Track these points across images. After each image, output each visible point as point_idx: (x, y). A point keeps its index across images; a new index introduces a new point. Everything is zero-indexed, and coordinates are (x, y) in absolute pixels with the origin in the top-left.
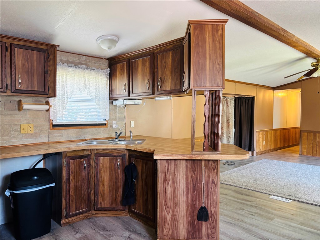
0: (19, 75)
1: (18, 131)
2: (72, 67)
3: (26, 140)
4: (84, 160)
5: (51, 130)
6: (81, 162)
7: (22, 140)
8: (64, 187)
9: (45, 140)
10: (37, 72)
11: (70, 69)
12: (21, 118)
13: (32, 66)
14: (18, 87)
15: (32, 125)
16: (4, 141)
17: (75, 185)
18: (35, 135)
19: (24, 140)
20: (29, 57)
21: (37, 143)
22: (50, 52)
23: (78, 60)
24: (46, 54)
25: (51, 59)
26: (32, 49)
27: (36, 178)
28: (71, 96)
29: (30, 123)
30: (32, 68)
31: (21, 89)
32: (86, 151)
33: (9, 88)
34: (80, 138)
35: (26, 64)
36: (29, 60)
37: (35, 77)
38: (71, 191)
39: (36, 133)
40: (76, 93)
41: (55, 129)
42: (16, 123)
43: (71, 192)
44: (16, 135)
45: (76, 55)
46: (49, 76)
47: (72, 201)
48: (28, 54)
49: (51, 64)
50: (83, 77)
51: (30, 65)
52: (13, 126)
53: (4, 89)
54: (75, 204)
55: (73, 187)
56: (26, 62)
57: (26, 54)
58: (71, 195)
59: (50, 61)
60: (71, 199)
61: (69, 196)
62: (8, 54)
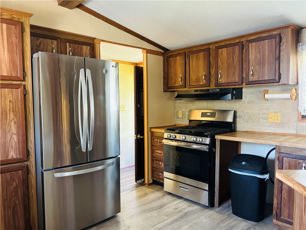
0: (252, 67)
1: (266, 119)
3: (273, 128)
5: (300, 121)
6: (299, 163)
7: (270, 128)
9: (293, 132)
10: (268, 60)
12: (269, 108)
13: (264, 56)
14: (251, 79)
15: (279, 115)
18: (281, 125)
19: (272, 128)
20: (261, 48)
21: (283, 133)
22: (282, 35)
24: (278, 39)
25: (284, 43)
26: (263, 39)
29: (277, 113)
30: (263, 58)
31: (253, 80)
33: (244, 81)
35: (259, 55)
36: (261, 51)
37: (266, 66)
38: (284, 193)
39: (283, 123)
41: (304, 120)
42: (265, 112)
44: (265, 123)
46: (282, 62)
47: (285, 205)
49: (284, 47)
51: (261, 55)
52: (262, 115)
53: (240, 83)
54: (288, 209)
55: (286, 190)
56: (259, 54)
57: (259, 45)
58: (284, 198)
59: (282, 45)
60: (283, 202)
61: (280, 196)
62: (244, 51)
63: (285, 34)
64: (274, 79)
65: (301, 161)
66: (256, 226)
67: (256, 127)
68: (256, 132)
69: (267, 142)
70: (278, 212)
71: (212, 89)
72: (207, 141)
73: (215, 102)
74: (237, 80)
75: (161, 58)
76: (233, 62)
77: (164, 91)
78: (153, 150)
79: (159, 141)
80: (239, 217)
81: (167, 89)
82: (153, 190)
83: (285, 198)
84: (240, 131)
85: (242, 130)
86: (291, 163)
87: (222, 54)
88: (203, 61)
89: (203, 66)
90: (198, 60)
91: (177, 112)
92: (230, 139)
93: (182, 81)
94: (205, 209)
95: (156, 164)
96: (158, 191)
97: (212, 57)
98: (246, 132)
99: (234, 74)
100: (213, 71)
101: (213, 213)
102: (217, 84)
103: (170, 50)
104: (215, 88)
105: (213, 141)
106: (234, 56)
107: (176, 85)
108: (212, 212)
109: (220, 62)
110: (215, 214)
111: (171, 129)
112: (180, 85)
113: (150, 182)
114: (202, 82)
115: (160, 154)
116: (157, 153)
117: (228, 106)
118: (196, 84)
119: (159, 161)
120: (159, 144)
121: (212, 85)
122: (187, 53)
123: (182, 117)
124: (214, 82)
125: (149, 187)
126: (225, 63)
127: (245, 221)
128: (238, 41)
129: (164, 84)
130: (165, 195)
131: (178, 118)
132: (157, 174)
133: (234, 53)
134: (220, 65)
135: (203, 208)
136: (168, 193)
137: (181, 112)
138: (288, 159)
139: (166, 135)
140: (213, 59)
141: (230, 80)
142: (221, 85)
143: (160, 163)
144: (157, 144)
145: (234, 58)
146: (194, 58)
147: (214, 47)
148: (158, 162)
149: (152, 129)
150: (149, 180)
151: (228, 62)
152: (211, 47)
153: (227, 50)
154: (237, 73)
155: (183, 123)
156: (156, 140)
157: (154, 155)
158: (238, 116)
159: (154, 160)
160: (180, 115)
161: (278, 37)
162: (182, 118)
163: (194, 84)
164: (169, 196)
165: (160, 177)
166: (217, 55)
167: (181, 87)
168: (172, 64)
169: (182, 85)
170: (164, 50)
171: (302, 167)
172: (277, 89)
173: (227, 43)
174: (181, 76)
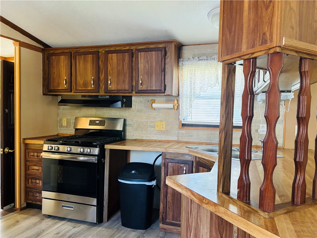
0: (141, 77)
1: (153, 127)
3: (159, 136)
4: (184, 166)
5: (181, 129)
6: (181, 167)
7: (156, 136)
8: (162, 190)
9: (175, 138)
10: (155, 71)
11: (201, 62)
12: (156, 116)
13: (151, 67)
14: (140, 88)
15: (164, 123)
17: (173, 192)
18: (166, 132)
20: (149, 59)
21: (167, 140)
22: (167, 49)
23: (213, 50)
24: (163, 52)
28: (200, 93)
29: (162, 121)
30: (151, 69)
31: (142, 89)
32: (188, 156)
33: (134, 89)
34: (212, 140)
35: (147, 65)
36: (149, 62)
37: (154, 76)
38: (169, 197)
39: (167, 131)
40: (207, 89)
41: (184, 128)
42: (152, 120)
43: (169, 198)
44: (152, 131)
45: (211, 45)
46: (167, 74)
47: (169, 208)
48: (148, 56)
49: (168, 61)
50: (216, 69)
51: (149, 66)
52: (149, 123)
53: (130, 91)
54: (172, 212)
55: (170, 194)
56: (147, 64)
57: (147, 56)
58: (169, 201)
59: (167, 58)
60: (168, 205)
61: (166, 201)
62: (134, 59)
63: (169, 48)
64: (161, 89)
65: (182, 165)
66: (144, 233)
67: (144, 135)
68: (144, 140)
69: (155, 149)
70: (164, 216)
71: (101, 96)
72: (96, 151)
73: (104, 109)
74: (127, 87)
75: (40, 55)
76: (123, 69)
77: (44, 94)
78: (27, 167)
79: (36, 154)
80: (128, 228)
81: (48, 92)
82: (27, 216)
83: (170, 201)
84: (129, 139)
85: (131, 139)
86: (175, 167)
87: (112, 59)
88: (92, 65)
89: (92, 70)
90: (86, 63)
91: (61, 120)
92: (119, 148)
93: (67, 85)
94: (93, 226)
95: (32, 183)
96: (33, 215)
97: (102, 62)
98: (135, 140)
99: (124, 81)
100: (102, 77)
101: (102, 229)
102: (107, 91)
103: (51, 47)
104: (104, 94)
105: (102, 151)
106: (124, 63)
107: (60, 88)
108: (100, 229)
109: (110, 68)
110: (104, 230)
111: (52, 140)
112: (64, 88)
113: (22, 207)
114: (90, 87)
115: (37, 170)
116: (33, 169)
117: (118, 114)
118: (84, 89)
119: (36, 179)
120: (36, 158)
121: (102, 91)
122: (73, 53)
123: (67, 125)
124: (103, 87)
125: (22, 212)
126: (115, 69)
127: (134, 231)
128: (127, 48)
129: (43, 86)
130: (43, 219)
131: (61, 126)
132: (33, 196)
133: (124, 61)
134: (110, 71)
135: (90, 227)
136: (48, 216)
137: (65, 119)
138: (172, 164)
139: (46, 147)
140: (102, 64)
141: (120, 87)
142: (111, 91)
143: (38, 181)
144: (34, 158)
145: (124, 65)
146: (82, 60)
147: (104, 51)
148: (34, 181)
149: (26, 140)
150: (22, 203)
151: (118, 68)
152: (100, 50)
153: (117, 56)
154: (127, 80)
155: (67, 132)
156: (32, 154)
157: (29, 172)
158: (128, 124)
159: (28, 179)
160: (64, 123)
161: (163, 50)
162: (66, 127)
163: (81, 88)
164: (49, 219)
165: (37, 198)
166: (106, 60)
167: (65, 90)
168: (54, 64)
169: (67, 88)
170: (43, 46)
171: (184, 171)
172: (163, 99)
173: (117, 49)
174: (65, 78)
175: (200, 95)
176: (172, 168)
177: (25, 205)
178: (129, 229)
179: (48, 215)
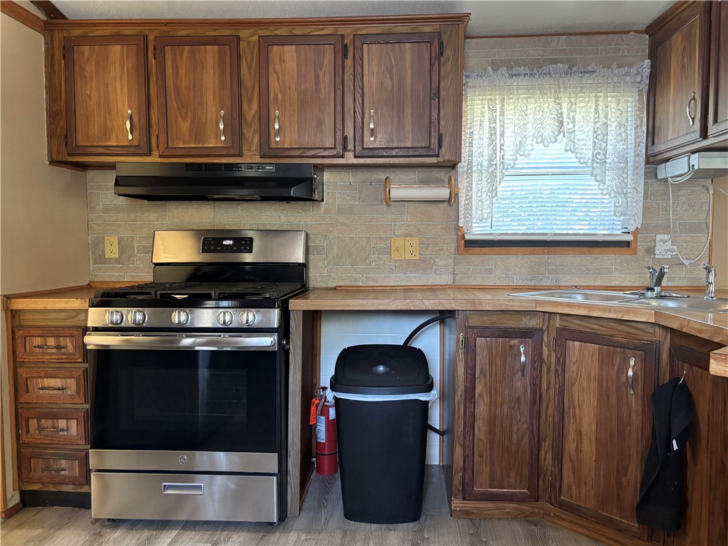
0: (372, 111)
1: (385, 253)
2: (520, 75)
3: (402, 275)
4: (521, 343)
5: (461, 254)
6: (512, 347)
7: (394, 275)
8: (459, 410)
9: (446, 279)
10: (412, 97)
11: (514, 81)
12: (393, 224)
13: (401, 83)
14: (369, 143)
15: (416, 240)
16: (358, 275)
17: (490, 412)
18: (421, 265)
19: (399, 275)
20: (393, 63)
21: (426, 286)
22: (445, 38)
23: (544, 51)
24: (436, 46)
25: (448, 59)
26: (400, 39)
27: (381, 368)
28: (517, 159)
29: (411, 236)
30: (400, 90)
31: (375, 147)
32: (528, 318)
33: (350, 146)
34: (541, 280)
35: (388, 80)
36: (394, 70)
37: (408, 111)
38: (479, 427)
39: (424, 261)
40: (533, 150)
41: (470, 252)
42: (382, 234)
43: (479, 430)
44: (382, 262)
45: (537, 38)
46: (443, 106)
47: (481, 456)
48: (391, 54)
49: (449, 70)
50: (556, 99)
51: (396, 80)
52: (375, 242)
53: (339, 150)
54: (488, 465)
55: (484, 418)
56: (388, 76)
57: (388, 54)
58: (479, 439)
59: (444, 64)
60: (478, 448)
61: (471, 438)
62: (349, 62)
63: (450, 37)
64: (428, 145)
65: (515, 341)
67: (361, 275)
68: (361, 286)
70: (467, 479)
71: (250, 166)
74: (329, 142)
75: (39, 40)
76: (317, 90)
77: (53, 162)
78: (21, 381)
79: (51, 341)
80: (369, 525)
81: (69, 155)
83: (483, 438)
84: (318, 288)
85: (324, 286)
86: (494, 350)
87: (282, 60)
88: (217, 75)
89: (217, 90)
90: (199, 68)
91: (99, 242)
93: (136, 132)
94: (267, 532)
95: (41, 429)
96: (61, 526)
97: (249, 68)
98: (335, 288)
99: (320, 124)
100: (251, 111)
101: (299, 537)
102: (267, 151)
103: (64, 18)
104: (257, 159)
106: (321, 74)
107: (110, 144)
108: (292, 536)
109: (276, 84)
110: (306, 540)
112: (126, 144)
113: (10, 505)
114: (213, 140)
115: (59, 389)
116: (44, 388)
117: (283, 219)
118: (193, 146)
119: (56, 417)
120: (52, 354)
121: (250, 150)
122: (151, 38)
123: (120, 256)
124: (256, 141)
125: (13, 521)
126: (293, 88)
127: (391, 530)
128: (329, 30)
129: (51, 135)
130: (100, 535)
131: (101, 259)
132: (48, 468)
133: (318, 65)
134: (276, 95)
135: (260, 535)
136: (108, 523)
137: (114, 240)
138: (487, 342)
140: (250, 74)
141: (307, 141)
142: (280, 153)
143: (62, 423)
144: (44, 354)
145: (321, 77)
146: (184, 59)
147: (256, 38)
148: (47, 423)
149: (13, 300)
150: (9, 496)
151: (302, 87)
152: (243, 34)
153: (298, 52)
154: (328, 122)
155: (122, 276)
156: (38, 341)
157: (24, 398)
158: (313, 246)
159: (27, 420)
160: (112, 250)
161: (436, 40)
162: (118, 261)
163: (184, 143)
164: (118, 534)
165: (63, 473)
166: (264, 63)
167: (131, 150)
168: (88, 68)
169: (135, 143)
170: (47, 15)
172: (410, 177)
173: (298, 31)
174: (129, 111)
175: (515, 164)
176: (486, 353)
177: (16, 499)
178: (374, 526)
179: (108, 520)
